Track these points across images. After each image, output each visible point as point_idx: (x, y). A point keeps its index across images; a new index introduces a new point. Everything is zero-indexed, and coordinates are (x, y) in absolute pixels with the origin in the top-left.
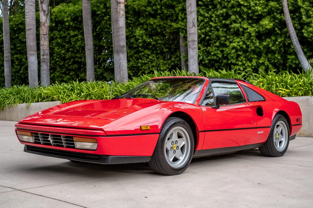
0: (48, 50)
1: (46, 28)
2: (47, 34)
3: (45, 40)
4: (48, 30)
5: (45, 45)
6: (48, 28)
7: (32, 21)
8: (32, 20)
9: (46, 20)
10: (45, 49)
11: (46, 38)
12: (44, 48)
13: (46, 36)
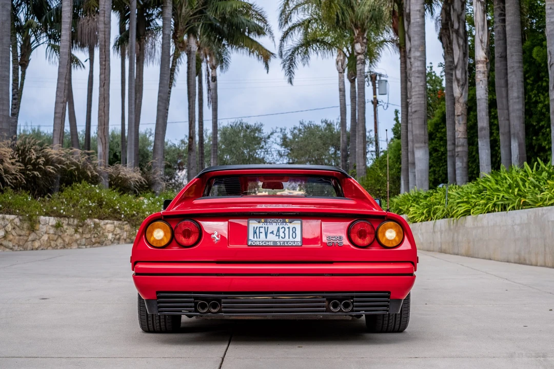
0: (464, 138)
1: (462, 105)
2: (462, 114)
3: (460, 124)
4: (464, 107)
5: (460, 131)
6: (465, 105)
7: (418, 99)
8: (418, 97)
9: (462, 94)
10: (459, 137)
11: (461, 120)
12: (459, 135)
13: (460, 117)
